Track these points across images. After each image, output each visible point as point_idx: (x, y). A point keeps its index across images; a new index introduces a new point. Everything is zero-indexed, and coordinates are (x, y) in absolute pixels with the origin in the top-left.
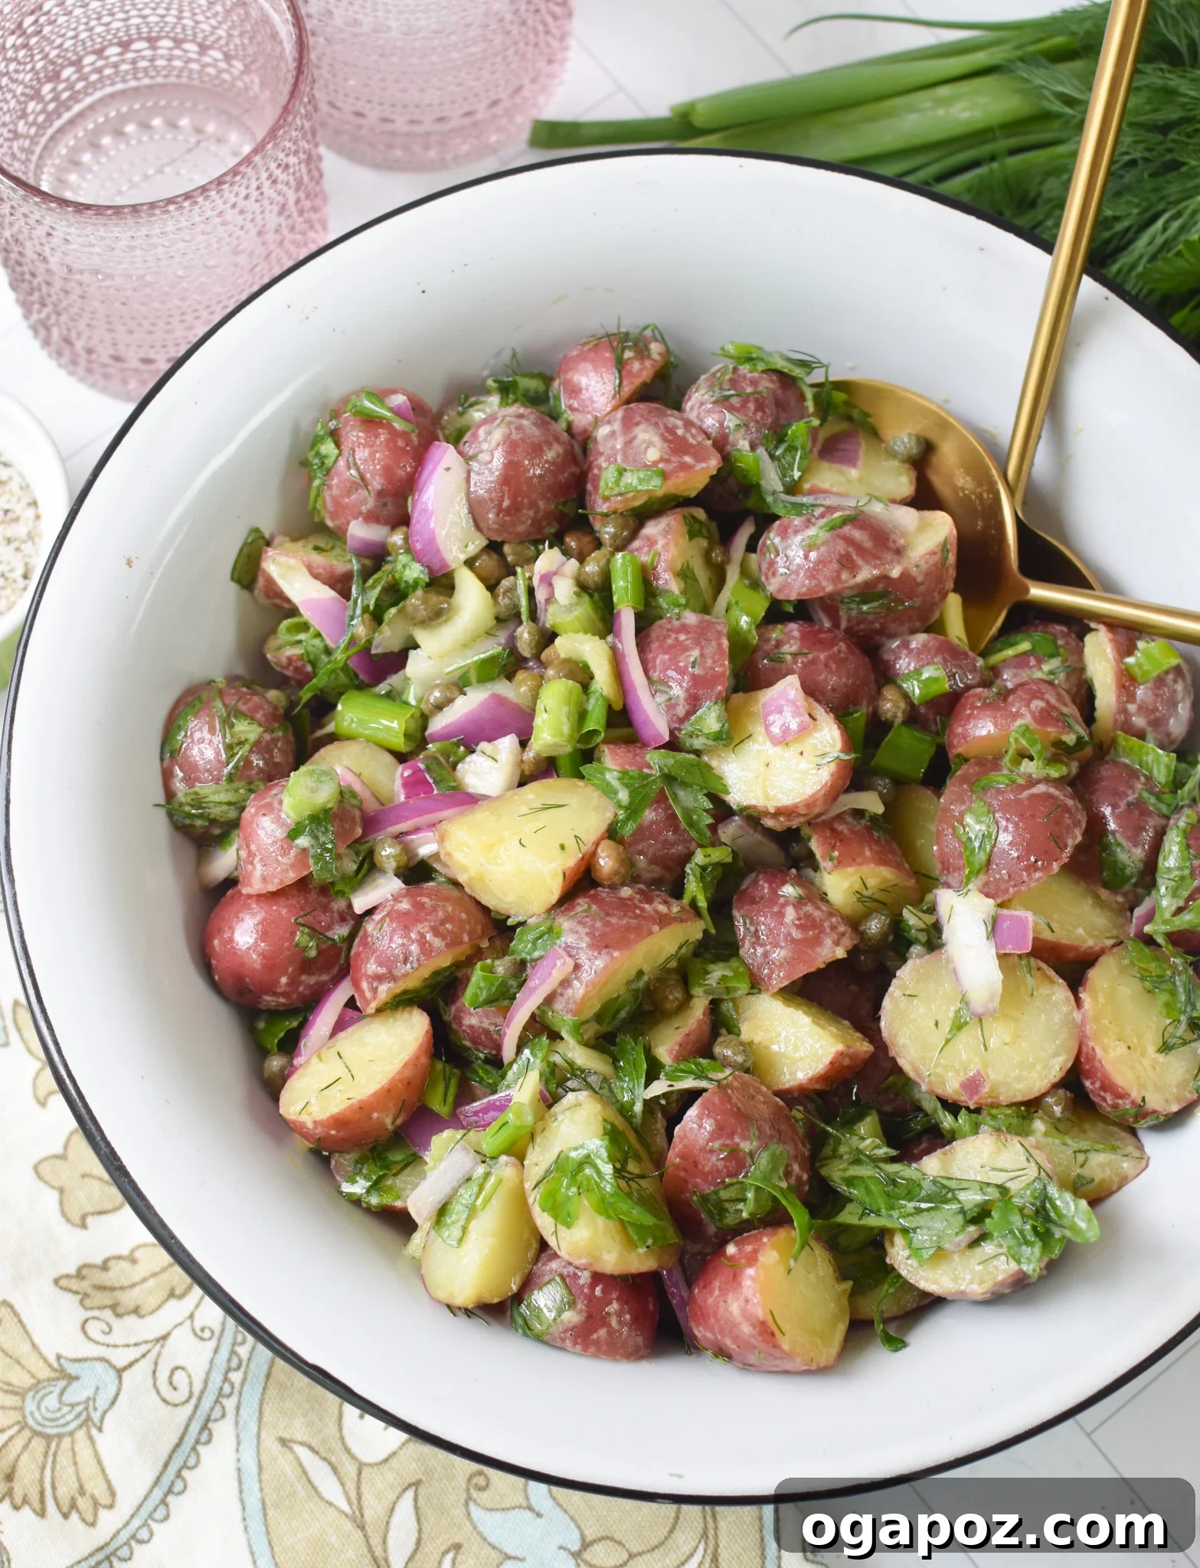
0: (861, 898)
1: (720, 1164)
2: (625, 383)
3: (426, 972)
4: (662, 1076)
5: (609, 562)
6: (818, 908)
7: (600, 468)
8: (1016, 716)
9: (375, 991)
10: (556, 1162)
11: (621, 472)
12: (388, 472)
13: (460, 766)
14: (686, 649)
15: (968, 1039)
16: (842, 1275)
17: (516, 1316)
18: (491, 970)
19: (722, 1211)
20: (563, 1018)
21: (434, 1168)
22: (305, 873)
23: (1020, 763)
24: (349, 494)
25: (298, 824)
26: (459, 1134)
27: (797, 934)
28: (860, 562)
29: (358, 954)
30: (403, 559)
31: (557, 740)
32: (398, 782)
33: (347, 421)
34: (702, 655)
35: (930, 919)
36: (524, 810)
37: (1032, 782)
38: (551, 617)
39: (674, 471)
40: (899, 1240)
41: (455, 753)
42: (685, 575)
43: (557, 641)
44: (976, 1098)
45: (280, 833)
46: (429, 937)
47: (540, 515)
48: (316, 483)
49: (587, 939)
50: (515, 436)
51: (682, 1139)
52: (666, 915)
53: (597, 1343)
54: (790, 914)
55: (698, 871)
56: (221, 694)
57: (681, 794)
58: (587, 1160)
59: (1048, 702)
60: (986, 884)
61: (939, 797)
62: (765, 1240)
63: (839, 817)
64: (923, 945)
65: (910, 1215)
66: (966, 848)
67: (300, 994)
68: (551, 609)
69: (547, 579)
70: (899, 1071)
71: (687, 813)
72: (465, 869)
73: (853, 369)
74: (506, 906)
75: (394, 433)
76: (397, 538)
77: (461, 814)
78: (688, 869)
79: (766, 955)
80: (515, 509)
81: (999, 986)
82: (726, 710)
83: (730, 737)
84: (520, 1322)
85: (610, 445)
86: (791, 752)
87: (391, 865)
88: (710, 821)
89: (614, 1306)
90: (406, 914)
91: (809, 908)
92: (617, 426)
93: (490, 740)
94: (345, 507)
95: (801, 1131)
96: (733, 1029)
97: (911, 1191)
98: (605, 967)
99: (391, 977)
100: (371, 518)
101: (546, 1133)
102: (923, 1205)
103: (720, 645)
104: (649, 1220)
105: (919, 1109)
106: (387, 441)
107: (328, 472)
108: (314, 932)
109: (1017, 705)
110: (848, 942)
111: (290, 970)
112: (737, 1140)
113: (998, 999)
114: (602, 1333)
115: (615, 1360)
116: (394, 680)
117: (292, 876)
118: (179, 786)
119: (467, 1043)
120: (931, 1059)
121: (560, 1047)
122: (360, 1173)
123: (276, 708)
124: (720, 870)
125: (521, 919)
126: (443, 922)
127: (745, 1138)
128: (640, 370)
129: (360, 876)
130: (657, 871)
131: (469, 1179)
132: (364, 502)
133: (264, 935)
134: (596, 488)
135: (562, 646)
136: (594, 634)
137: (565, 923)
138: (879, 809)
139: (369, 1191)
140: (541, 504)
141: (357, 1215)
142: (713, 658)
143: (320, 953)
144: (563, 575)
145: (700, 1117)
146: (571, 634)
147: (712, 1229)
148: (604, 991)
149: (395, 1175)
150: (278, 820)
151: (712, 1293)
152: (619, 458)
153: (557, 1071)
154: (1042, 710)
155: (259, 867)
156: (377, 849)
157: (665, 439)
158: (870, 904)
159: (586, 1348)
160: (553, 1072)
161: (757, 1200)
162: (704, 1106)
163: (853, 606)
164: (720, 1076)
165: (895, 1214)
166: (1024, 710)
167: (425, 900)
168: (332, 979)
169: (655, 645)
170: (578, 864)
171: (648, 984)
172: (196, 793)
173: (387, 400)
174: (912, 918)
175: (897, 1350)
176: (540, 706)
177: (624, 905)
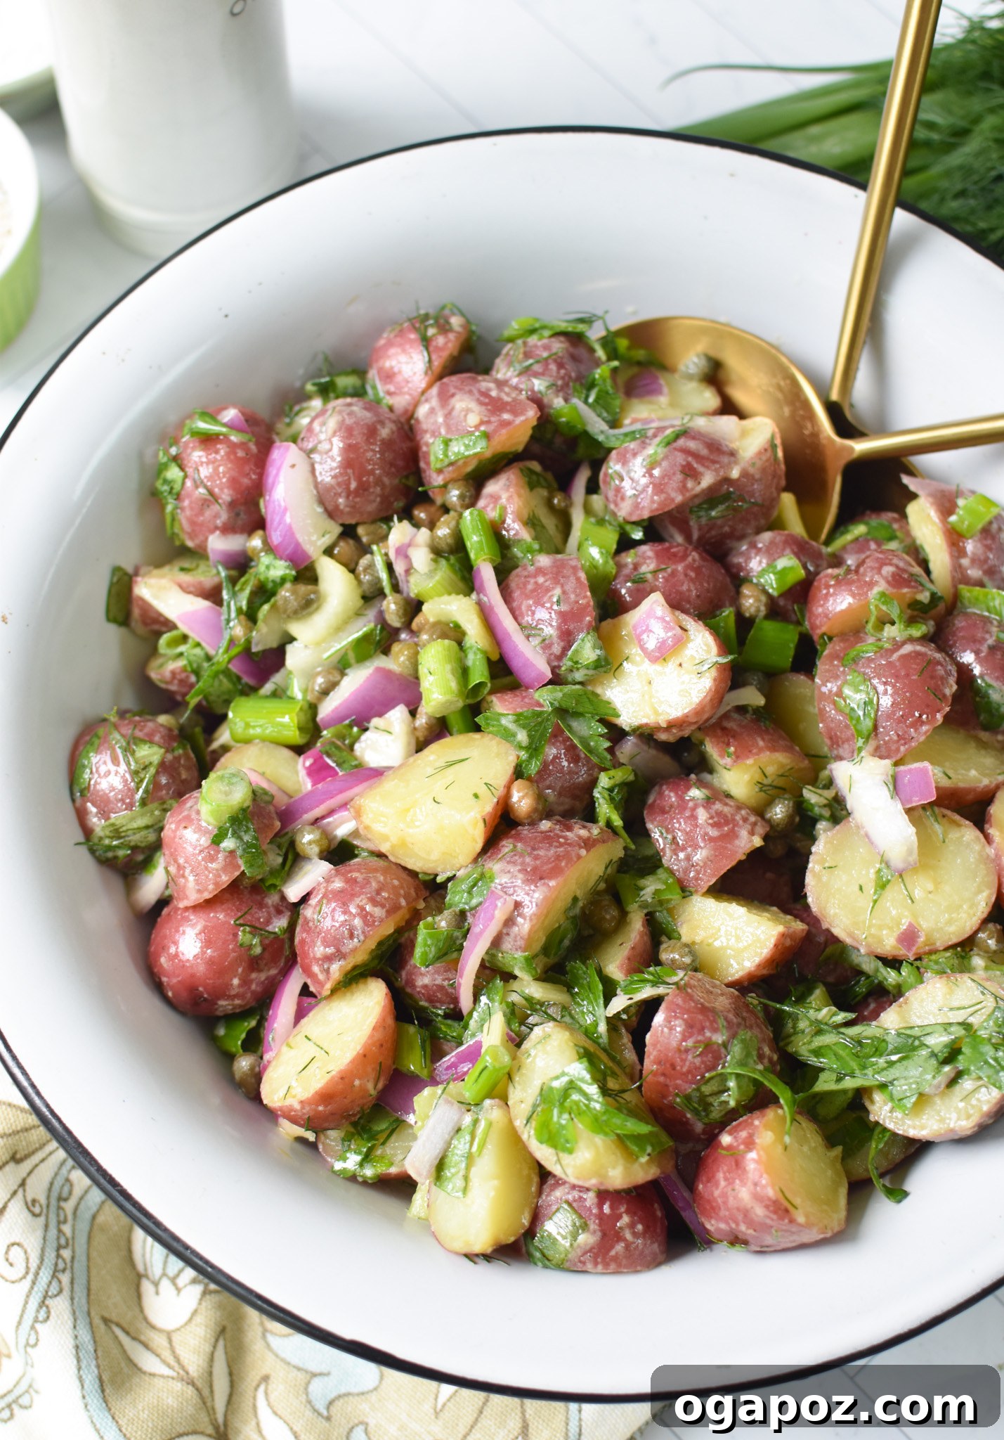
0: (762, 786)
1: (698, 1061)
2: (434, 357)
3: (372, 944)
4: (619, 991)
5: (458, 524)
6: (726, 804)
7: (427, 445)
8: (871, 585)
9: (327, 971)
10: (541, 1094)
11: (447, 443)
12: (233, 482)
13: (357, 746)
14: (548, 590)
15: (895, 893)
16: (830, 1141)
17: (532, 1250)
18: (432, 926)
19: (707, 1106)
20: (515, 957)
21: (423, 1127)
22: (237, 874)
23: (882, 629)
24: (201, 512)
25: (220, 828)
26: (439, 1089)
27: (713, 833)
28: (700, 469)
29: (303, 942)
30: (265, 559)
31: (448, 697)
32: (302, 774)
33: (186, 443)
34: (564, 592)
35: (829, 794)
36: (430, 771)
37: (898, 646)
38: (414, 587)
39: (495, 431)
40: (878, 1097)
41: (350, 734)
42: (531, 522)
43: (424, 608)
44: (914, 949)
45: (205, 841)
46: (368, 908)
47: (387, 491)
48: (169, 508)
49: (521, 876)
50: (349, 421)
51: (655, 1045)
52: (588, 839)
53: (615, 1259)
54: (702, 815)
55: (606, 794)
56: (116, 727)
57: (575, 724)
58: (571, 1086)
59: (897, 567)
60: (877, 748)
61: (812, 678)
62: (757, 1122)
63: (726, 716)
64: (828, 820)
65: (883, 1069)
66: (852, 718)
67: (253, 992)
68: (412, 579)
69: (403, 551)
70: (835, 940)
71: (584, 742)
72: (386, 838)
73: (635, 313)
74: (431, 865)
75: (233, 447)
76: (256, 542)
77: (370, 787)
78: (596, 794)
79: (688, 858)
80: (363, 488)
81: (914, 838)
82: (600, 637)
83: (608, 665)
84: (538, 1255)
85: (432, 421)
86: (671, 665)
87: (314, 850)
88: (607, 744)
89: (626, 1219)
90: (342, 891)
91: (718, 806)
92: (434, 402)
93: (380, 715)
94: (202, 525)
95: (761, 1015)
96: (672, 935)
97: (879, 1047)
98: (545, 898)
99: (339, 955)
100: (227, 529)
101: (523, 1071)
102: (894, 1058)
103: (578, 579)
104: (644, 1129)
105: (859, 972)
106: (228, 454)
107: (178, 497)
108: (255, 930)
109: (869, 574)
110: (761, 830)
111: (240, 970)
112: (708, 1034)
113: (916, 851)
114: (620, 1247)
115: (637, 1272)
116: (277, 678)
117: (226, 879)
118: (95, 821)
119: (423, 1003)
120: (864, 922)
121: (515, 985)
122: (349, 1149)
123: (170, 730)
124: (625, 789)
125: (449, 874)
126: (378, 892)
127: (715, 1030)
128: (446, 344)
129: (287, 868)
130: (567, 803)
131: (459, 1130)
132: (217, 516)
133: (208, 943)
134: (428, 464)
135: (430, 611)
136: (458, 594)
137: (495, 866)
138: (760, 701)
139: (361, 1164)
140: (386, 480)
141: (355, 1190)
142: (574, 592)
143: (264, 949)
144: (417, 546)
145: (668, 1020)
146: (436, 599)
147: (699, 1127)
148: (547, 922)
149: (383, 1144)
150: (199, 829)
151: (717, 1185)
152: (443, 431)
153: (517, 1010)
154: (894, 575)
155: (191, 878)
156: (298, 839)
157: (481, 403)
158: (771, 791)
159: (606, 1265)
160: (513, 1012)
161: (739, 1087)
162: (668, 1009)
163: (702, 513)
164: (675, 979)
165: (869, 1072)
166: (876, 578)
167: (355, 875)
168: (280, 973)
169: (516, 594)
170: (495, 809)
171: (583, 909)
172: (113, 825)
173: (219, 418)
174: (812, 796)
175: (899, 1201)
176: (422, 671)
177: (548, 838)
